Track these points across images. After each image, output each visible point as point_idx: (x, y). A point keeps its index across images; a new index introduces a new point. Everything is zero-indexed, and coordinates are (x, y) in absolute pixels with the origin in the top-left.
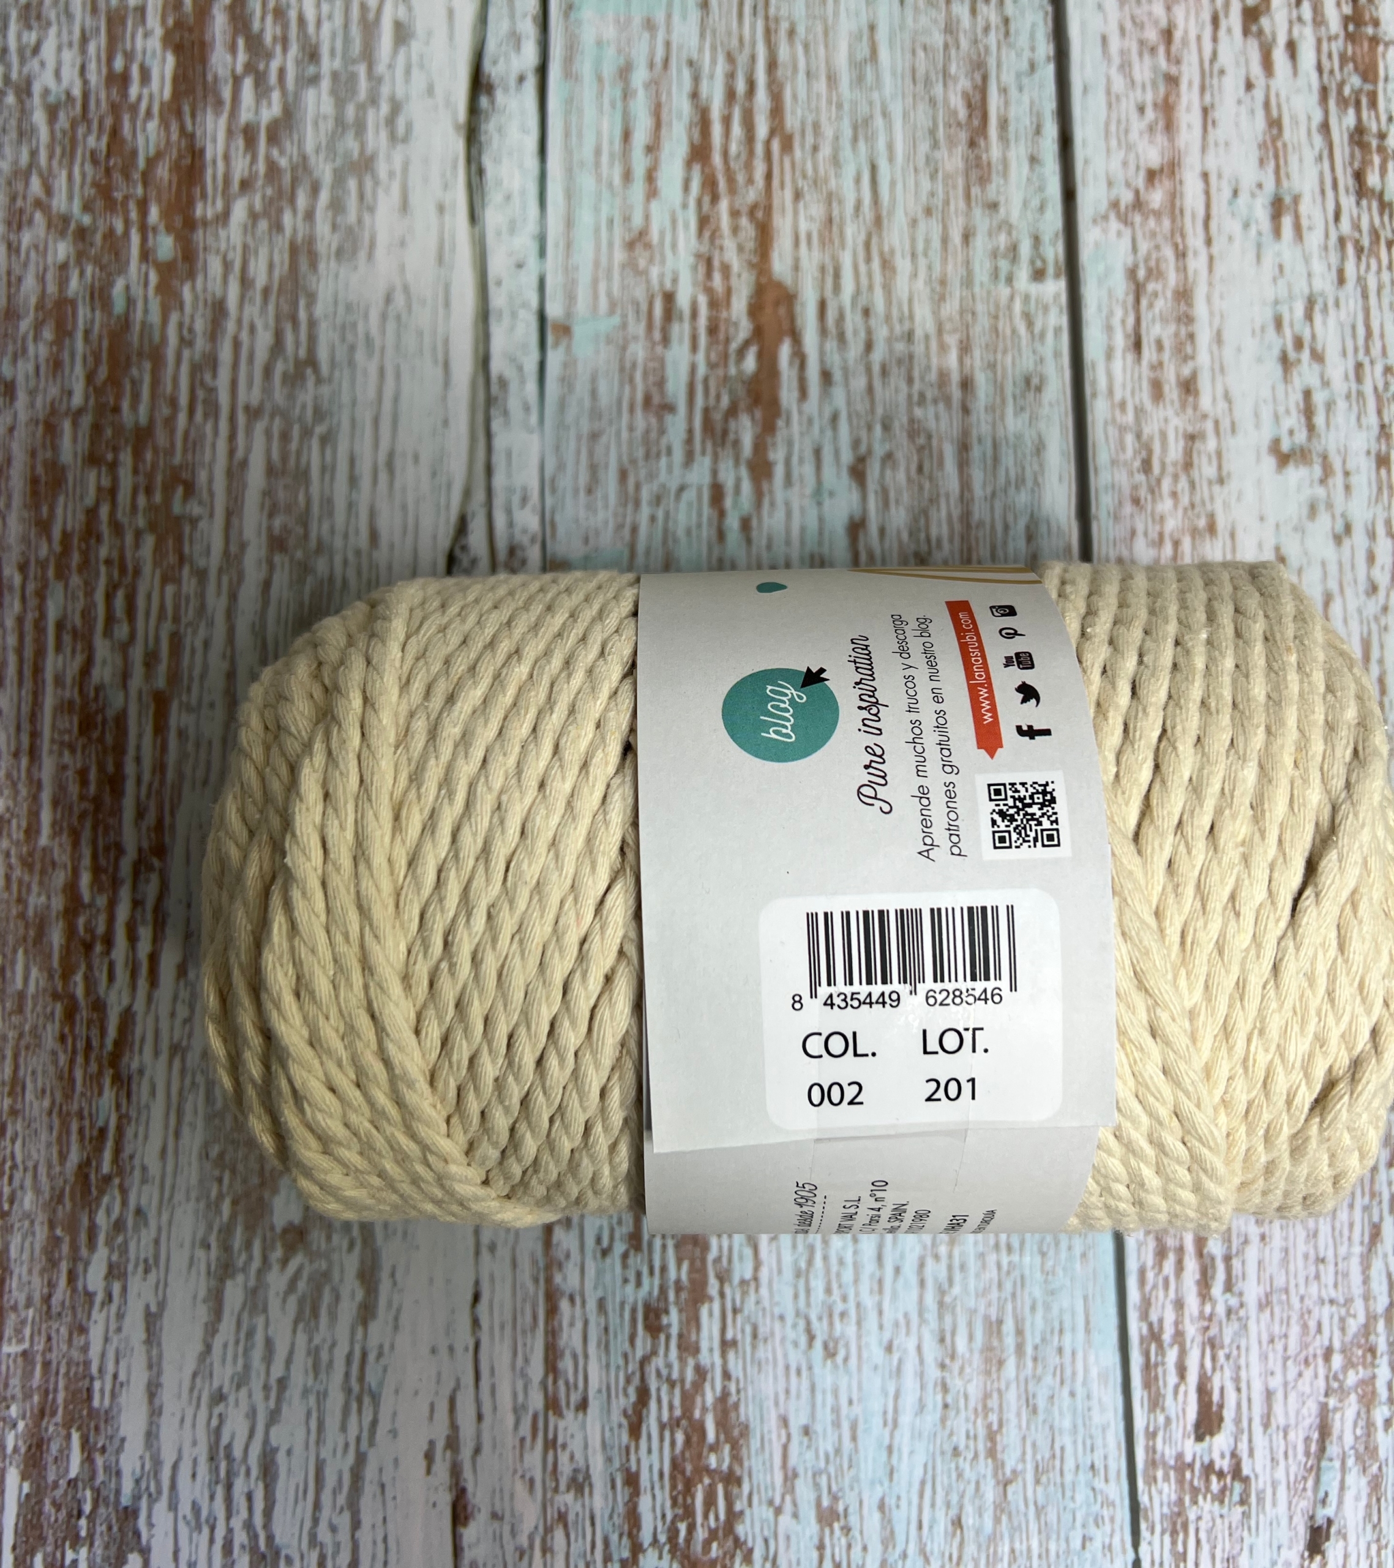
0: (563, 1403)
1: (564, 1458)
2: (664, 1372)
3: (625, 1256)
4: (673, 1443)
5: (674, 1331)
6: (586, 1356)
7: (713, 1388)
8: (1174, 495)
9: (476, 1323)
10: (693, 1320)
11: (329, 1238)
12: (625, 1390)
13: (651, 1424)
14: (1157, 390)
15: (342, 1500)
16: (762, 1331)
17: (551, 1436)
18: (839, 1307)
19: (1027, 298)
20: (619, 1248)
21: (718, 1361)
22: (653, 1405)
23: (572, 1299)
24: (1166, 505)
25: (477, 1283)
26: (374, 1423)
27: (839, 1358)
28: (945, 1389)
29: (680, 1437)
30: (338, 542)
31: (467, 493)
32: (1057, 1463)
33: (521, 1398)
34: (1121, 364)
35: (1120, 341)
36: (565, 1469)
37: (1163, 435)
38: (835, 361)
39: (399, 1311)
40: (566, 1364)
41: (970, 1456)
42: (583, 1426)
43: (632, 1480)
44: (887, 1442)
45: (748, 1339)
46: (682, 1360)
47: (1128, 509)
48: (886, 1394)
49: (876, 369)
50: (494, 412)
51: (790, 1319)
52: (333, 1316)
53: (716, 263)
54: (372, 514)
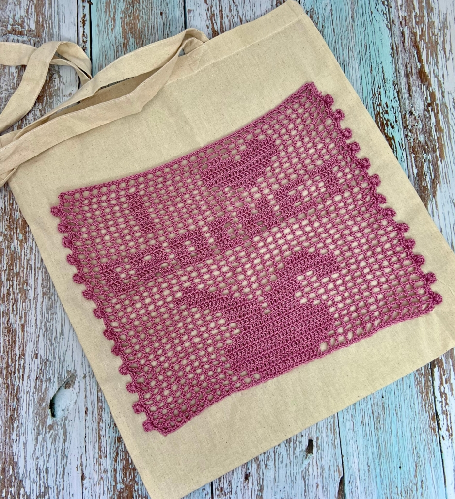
0: (102, 456)
1: (102, 467)
2: (121, 450)
4: (123, 463)
6: (106, 447)
9: (85, 442)
11: (57, 427)
12: (114, 453)
13: (119, 460)
15: (61, 476)
17: (100, 463)
20: (112, 426)
22: (119, 456)
23: (104, 436)
25: (86, 434)
26: (67, 461)
29: (124, 462)
33: (94, 456)
36: (103, 469)
39: (71, 440)
40: (103, 449)
42: (106, 460)
43: (115, 470)
52: (59, 442)
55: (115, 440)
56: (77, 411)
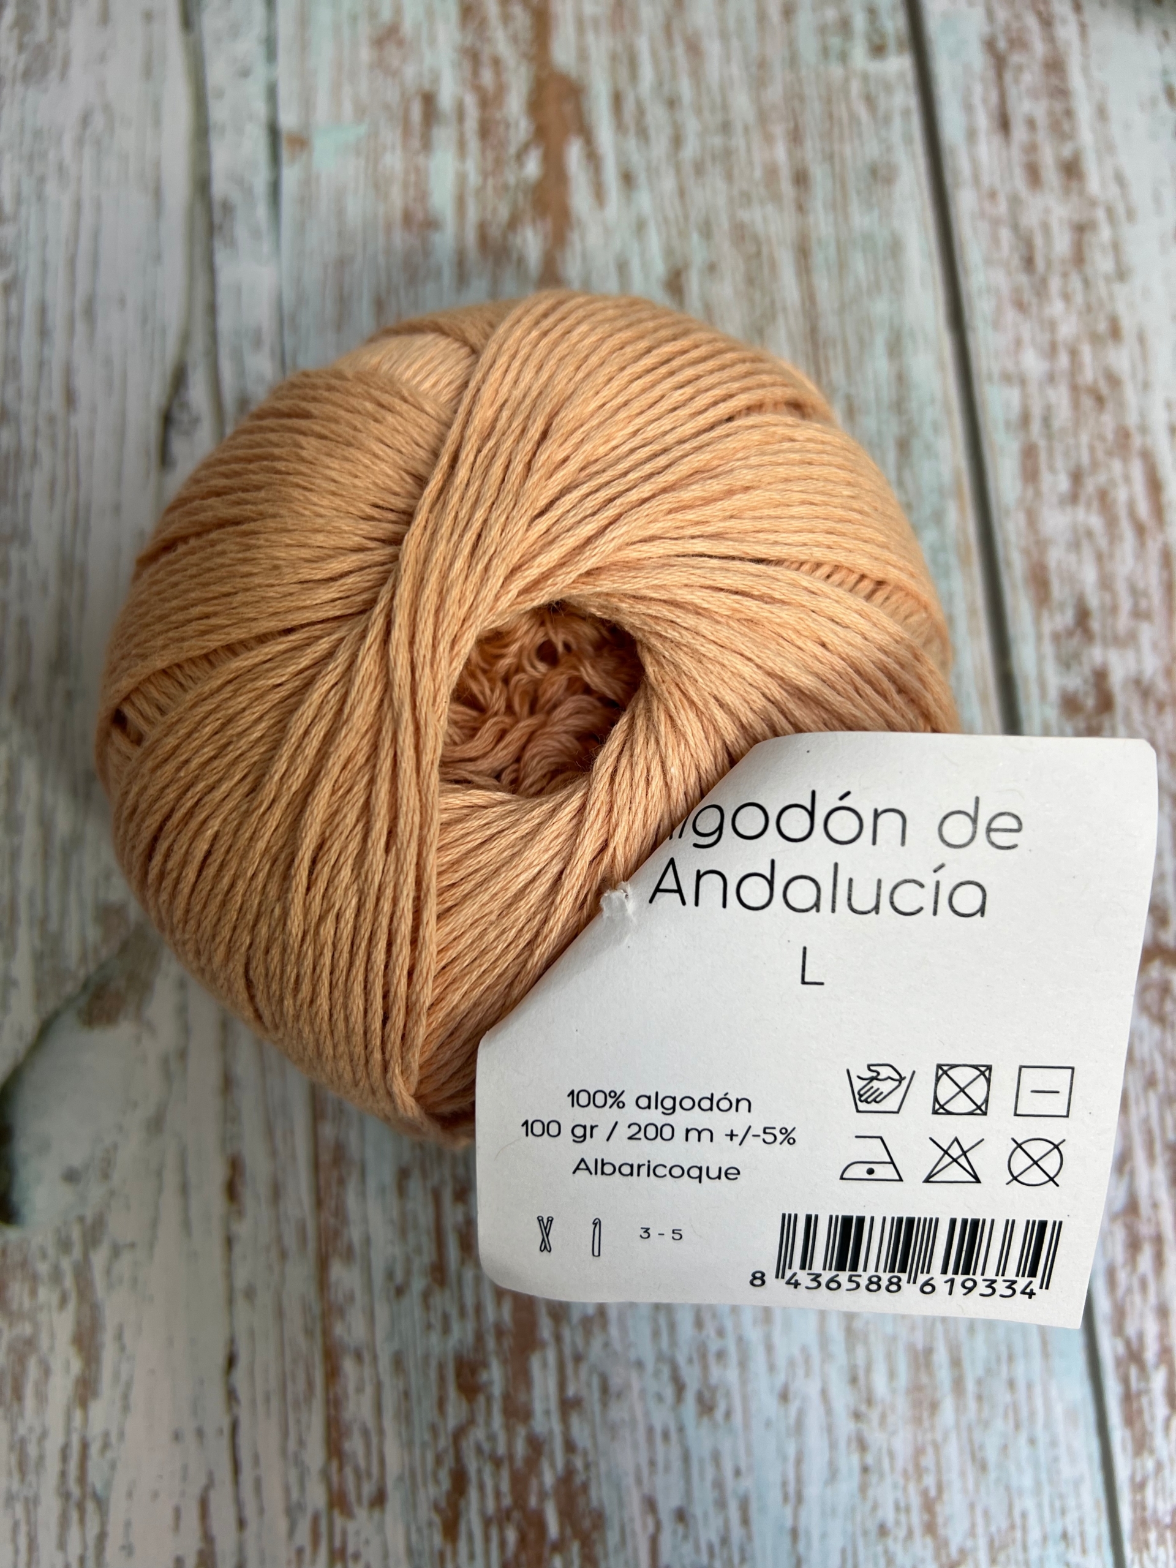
0: (352, 1497)
2: (486, 1447)
3: (426, 1296)
4: (503, 1544)
5: (497, 1390)
6: (381, 1432)
7: (553, 1465)
8: (1066, 297)
9: (231, 1396)
10: (520, 1376)
11: (33, 1293)
12: (435, 1475)
13: (472, 1519)
14: (1034, 174)
16: (615, 1382)
17: (337, 1543)
18: (713, 1346)
19: (865, 77)
20: (418, 1284)
21: (557, 1427)
22: (473, 1494)
23: (359, 1357)
24: (1056, 307)
25: (232, 1341)
26: (102, 1537)
27: (719, 1413)
28: (862, 1446)
29: (511, 1536)
30: (26, 409)
31: (185, 339)
32: (1018, 1534)
33: (295, 1495)
34: (987, 149)
35: (983, 121)
37: (1046, 228)
38: (637, 160)
39: (129, 1385)
40: (354, 1445)
41: (902, 1533)
42: (381, 1528)
44: (789, 1523)
45: (596, 1395)
46: (509, 1429)
47: (1010, 315)
48: (785, 1459)
49: (688, 169)
50: (218, 244)
51: (650, 1366)
52: (42, 1398)
53: (485, 58)
54: (68, 372)
55: (442, 1379)
56: (171, 1179)
